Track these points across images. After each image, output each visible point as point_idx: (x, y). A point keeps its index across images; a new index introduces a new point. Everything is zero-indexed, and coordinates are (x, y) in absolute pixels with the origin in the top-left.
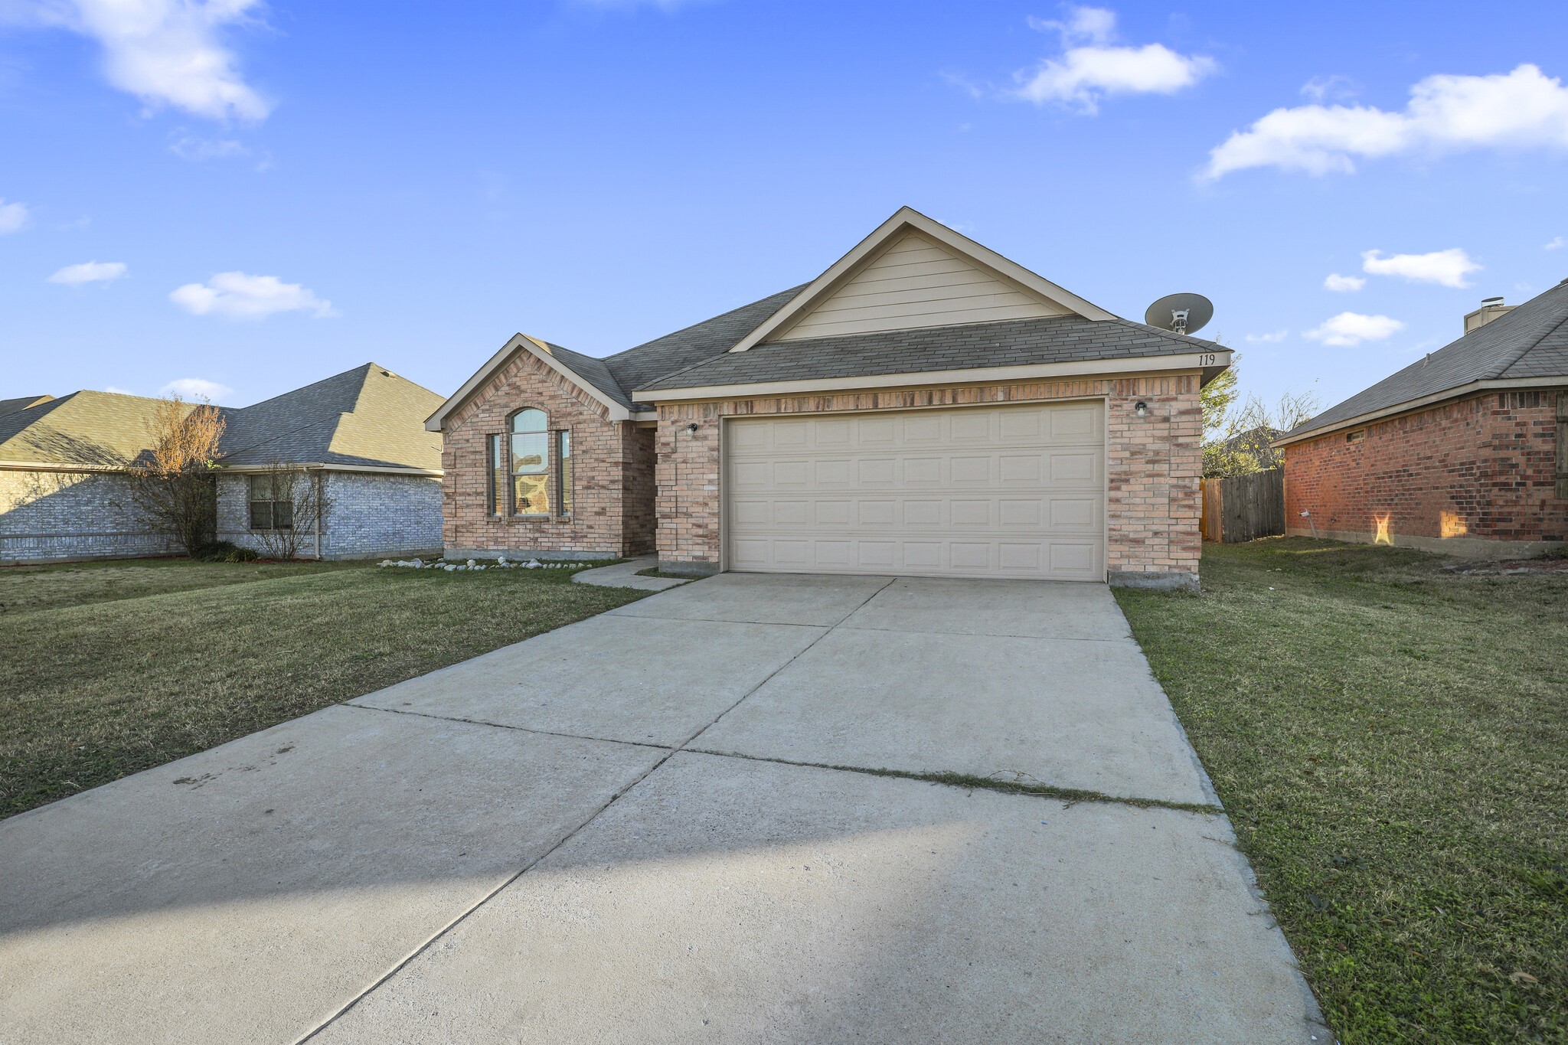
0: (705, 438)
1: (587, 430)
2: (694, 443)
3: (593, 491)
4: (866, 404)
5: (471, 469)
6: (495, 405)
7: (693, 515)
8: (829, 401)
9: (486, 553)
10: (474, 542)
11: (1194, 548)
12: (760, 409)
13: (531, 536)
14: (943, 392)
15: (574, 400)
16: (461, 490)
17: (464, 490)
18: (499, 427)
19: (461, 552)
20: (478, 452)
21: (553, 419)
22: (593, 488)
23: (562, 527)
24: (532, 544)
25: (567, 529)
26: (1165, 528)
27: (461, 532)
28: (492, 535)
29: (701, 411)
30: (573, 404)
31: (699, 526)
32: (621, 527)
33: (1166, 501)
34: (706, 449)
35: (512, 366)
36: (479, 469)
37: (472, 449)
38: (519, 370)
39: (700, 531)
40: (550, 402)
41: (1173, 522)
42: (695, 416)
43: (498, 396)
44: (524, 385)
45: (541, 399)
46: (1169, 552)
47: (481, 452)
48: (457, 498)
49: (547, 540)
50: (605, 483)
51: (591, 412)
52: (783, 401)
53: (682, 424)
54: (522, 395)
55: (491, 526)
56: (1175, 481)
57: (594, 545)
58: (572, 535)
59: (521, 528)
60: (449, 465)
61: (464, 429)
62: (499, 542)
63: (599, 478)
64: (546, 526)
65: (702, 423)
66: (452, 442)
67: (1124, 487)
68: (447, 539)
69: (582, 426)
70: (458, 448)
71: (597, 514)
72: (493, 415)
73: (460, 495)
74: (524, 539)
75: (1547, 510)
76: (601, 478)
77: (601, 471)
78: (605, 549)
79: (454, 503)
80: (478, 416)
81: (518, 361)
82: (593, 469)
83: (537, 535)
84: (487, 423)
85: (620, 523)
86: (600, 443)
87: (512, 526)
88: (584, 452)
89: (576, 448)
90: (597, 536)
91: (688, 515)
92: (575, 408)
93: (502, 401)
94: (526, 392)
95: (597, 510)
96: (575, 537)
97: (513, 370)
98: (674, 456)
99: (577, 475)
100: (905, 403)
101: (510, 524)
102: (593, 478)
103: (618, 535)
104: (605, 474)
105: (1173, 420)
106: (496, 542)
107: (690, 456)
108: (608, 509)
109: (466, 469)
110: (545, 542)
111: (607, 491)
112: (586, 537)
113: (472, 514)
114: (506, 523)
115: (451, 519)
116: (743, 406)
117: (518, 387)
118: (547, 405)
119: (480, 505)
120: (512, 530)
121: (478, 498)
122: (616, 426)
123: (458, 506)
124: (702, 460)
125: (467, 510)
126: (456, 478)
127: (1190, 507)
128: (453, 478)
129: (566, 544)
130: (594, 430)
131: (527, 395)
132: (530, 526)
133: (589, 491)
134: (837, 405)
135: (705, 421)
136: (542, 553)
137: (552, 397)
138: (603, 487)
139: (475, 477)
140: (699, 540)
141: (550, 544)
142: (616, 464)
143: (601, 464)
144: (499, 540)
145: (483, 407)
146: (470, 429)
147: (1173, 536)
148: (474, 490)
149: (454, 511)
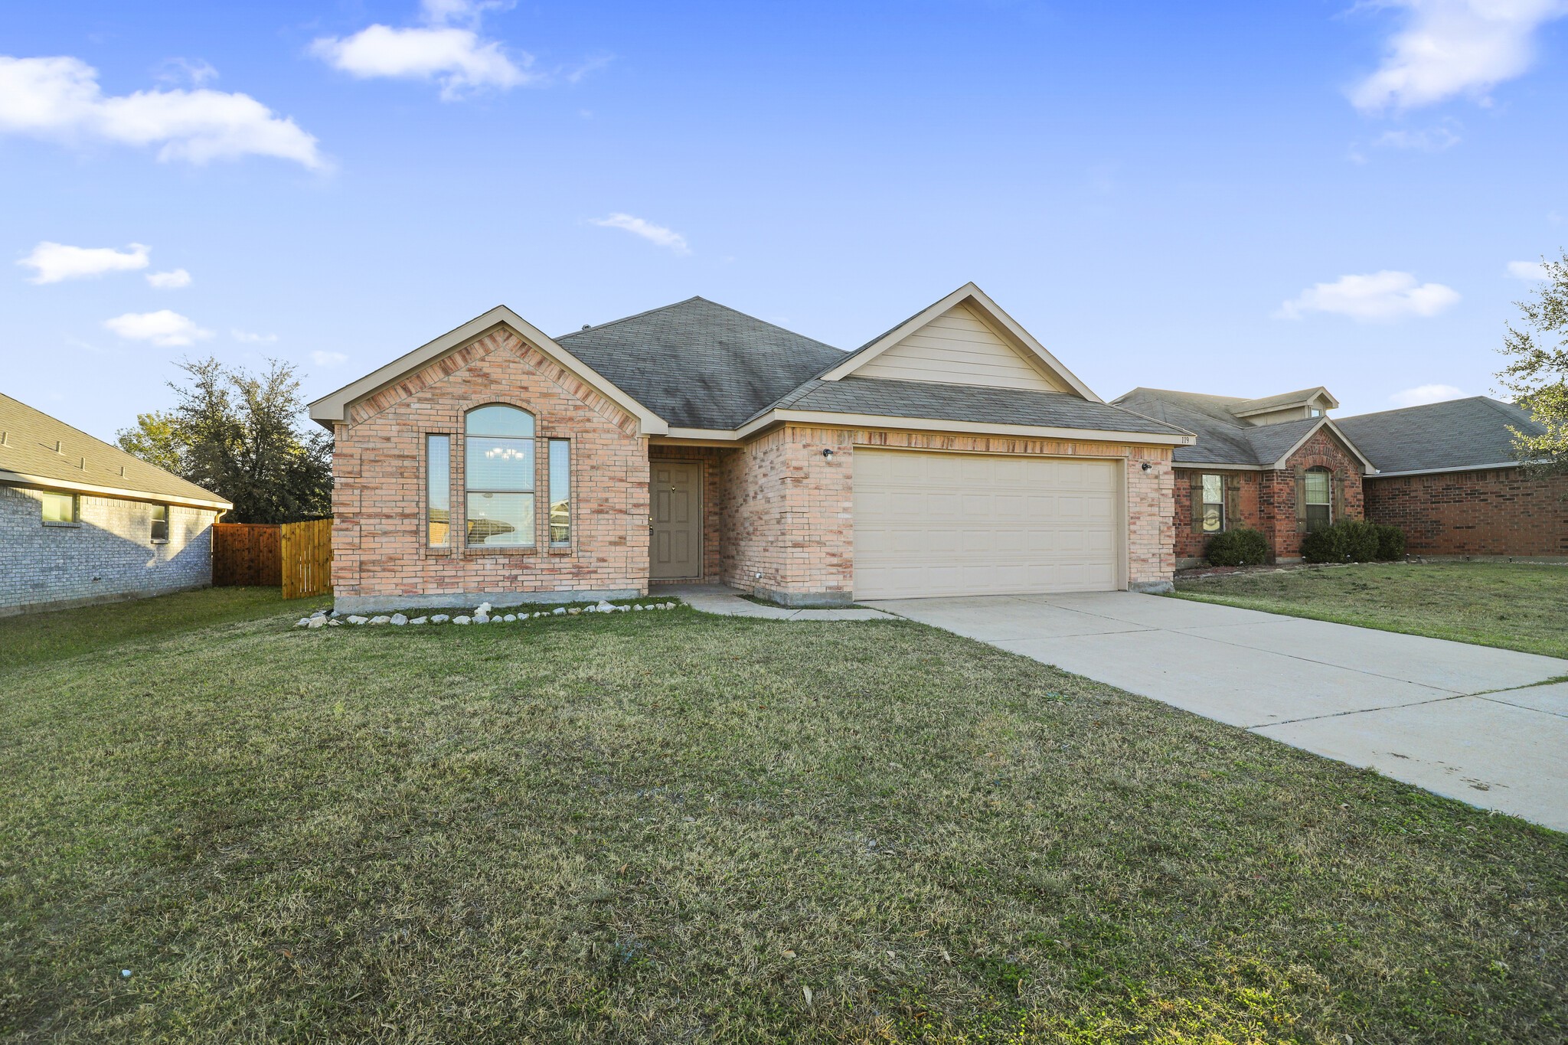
0: (839, 465)
1: (597, 441)
2: (828, 470)
3: (606, 516)
4: (980, 447)
5: (394, 480)
6: (443, 395)
7: (827, 543)
8: (952, 441)
9: (421, 600)
10: (397, 585)
11: (1172, 564)
12: (893, 441)
13: (507, 573)
14: (1034, 442)
15: (579, 403)
16: (371, 510)
17: (379, 510)
18: (450, 425)
19: (372, 600)
20: (407, 456)
21: (545, 423)
22: (607, 513)
23: (557, 560)
24: (508, 584)
25: (566, 563)
26: (1157, 551)
27: (369, 571)
28: (433, 574)
29: (836, 438)
30: (576, 408)
31: (834, 555)
32: (648, 559)
33: (1158, 532)
34: (841, 476)
35: (477, 345)
36: (409, 481)
37: (396, 452)
38: (488, 352)
39: (835, 560)
40: (541, 400)
41: (1161, 546)
42: (828, 441)
43: (448, 382)
44: (496, 373)
45: (524, 395)
46: (1160, 567)
47: (413, 457)
48: (363, 521)
49: (533, 578)
50: (623, 507)
51: (603, 420)
52: (914, 436)
53: (814, 448)
54: (493, 386)
55: (434, 562)
56: (1161, 519)
57: (607, 582)
58: (574, 570)
59: (489, 563)
60: (349, 473)
61: (379, 421)
62: (447, 584)
63: (616, 500)
64: (532, 560)
65: (835, 450)
66: (356, 439)
67: (1138, 523)
68: (341, 582)
69: (590, 435)
70: (367, 449)
71: (611, 543)
72: (438, 407)
73: (370, 516)
74: (494, 579)
75: (1189, 540)
76: (617, 500)
77: (618, 491)
78: (624, 587)
79: (357, 528)
80: (408, 405)
81: (488, 342)
82: (607, 489)
83: (515, 572)
84: (427, 418)
85: (646, 554)
86: (616, 458)
87: (472, 561)
88: (593, 467)
89: (581, 462)
90: (612, 570)
91: (821, 544)
92: (581, 413)
93: (459, 390)
94: (500, 383)
95: (613, 539)
96: (578, 572)
97: (478, 351)
98: (805, 481)
99: (581, 495)
100: (1008, 449)
101: (468, 557)
102: (607, 500)
103: (644, 569)
104: (624, 495)
105: (1161, 477)
106: (441, 582)
107: (823, 482)
108: (628, 538)
109: (383, 480)
110: (529, 581)
111: (626, 517)
112: (595, 572)
113: (394, 545)
114: (462, 557)
115: (351, 552)
116: (877, 437)
117: (486, 375)
118: (536, 404)
119: (411, 532)
120: (472, 566)
121: (406, 521)
122: (640, 440)
123: (363, 533)
124: (836, 487)
125: (384, 539)
126: (361, 491)
127: (1169, 536)
128: (357, 492)
129: (564, 582)
130: (610, 442)
131: (500, 387)
132: (502, 560)
133: (601, 516)
134: (958, 445)
135: (839, 448)
136: (525, 595)
137: (545, 395)
138: (621, 511)
139: (401, 493)
140: (834, 570)
141: (539, 583)
142: (640, 484)
143: (618, 484)
144: (447, 580)
145: (418, 395)
146: (394, 422)
147: (1162, 556)
148: (400, 510)
149: (357, 541)
